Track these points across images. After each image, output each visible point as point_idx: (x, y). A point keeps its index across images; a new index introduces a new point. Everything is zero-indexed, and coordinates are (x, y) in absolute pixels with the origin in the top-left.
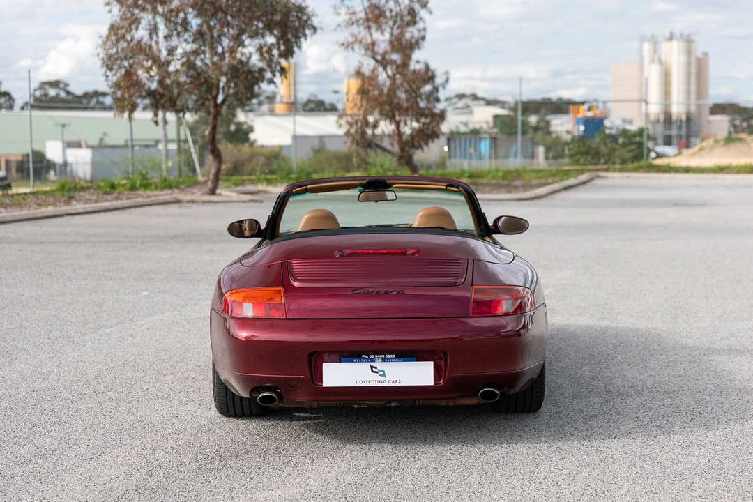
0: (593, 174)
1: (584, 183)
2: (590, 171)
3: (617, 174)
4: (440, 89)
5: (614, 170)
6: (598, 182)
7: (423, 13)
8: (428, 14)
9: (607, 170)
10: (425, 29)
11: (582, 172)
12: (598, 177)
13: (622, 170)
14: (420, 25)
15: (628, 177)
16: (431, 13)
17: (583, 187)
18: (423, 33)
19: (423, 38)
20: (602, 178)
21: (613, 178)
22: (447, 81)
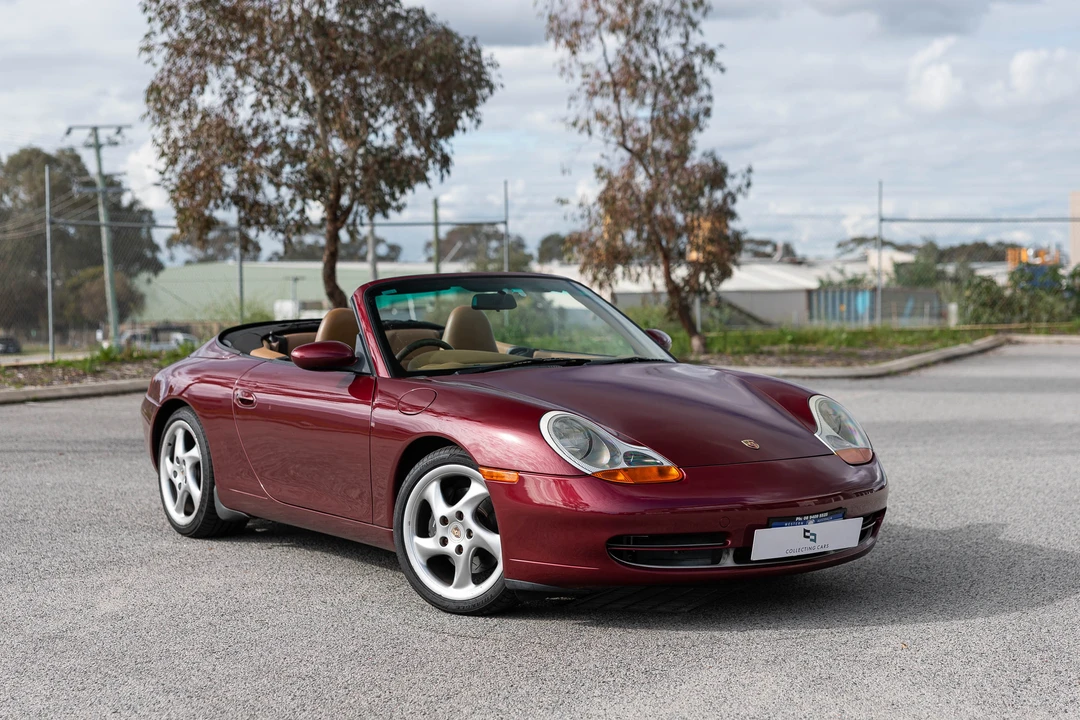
0: (1002, 337)
1: (983, 351)
2: (997, 332)
3: (1042, 338)
4: (739, 197)
5: (1038, 332)
6: (1008, 350)
7: (709, 72)
8: (718, 72)
9: (1026, 331)
10: (710, 98)
11: (982, 334)
12: (1010, 342)
13: (1050, 332)
14: (704, 91)
15: (1060, 342)
16: (722, 70)
17: (980, 357)
18: (706, 104)
19: (707, 112)
20: (1017, 343)
21: (1035, 343)
22: (749, 185)
